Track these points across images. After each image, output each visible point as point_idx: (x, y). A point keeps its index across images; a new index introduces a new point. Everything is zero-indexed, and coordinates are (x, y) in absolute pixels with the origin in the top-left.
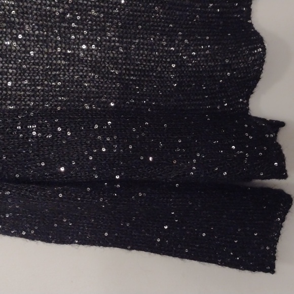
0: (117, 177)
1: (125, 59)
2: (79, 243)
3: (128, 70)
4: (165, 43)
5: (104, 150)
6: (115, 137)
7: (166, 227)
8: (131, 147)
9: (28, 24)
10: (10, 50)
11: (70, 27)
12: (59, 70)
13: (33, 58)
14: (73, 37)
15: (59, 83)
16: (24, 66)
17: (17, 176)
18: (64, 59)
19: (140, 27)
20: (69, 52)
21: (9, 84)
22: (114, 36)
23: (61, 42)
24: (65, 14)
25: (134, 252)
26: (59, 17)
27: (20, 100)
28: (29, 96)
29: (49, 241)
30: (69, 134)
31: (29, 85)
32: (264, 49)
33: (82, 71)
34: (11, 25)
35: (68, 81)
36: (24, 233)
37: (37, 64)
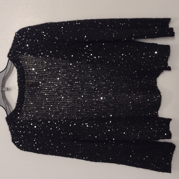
0: (114, 139)
1: (115, 101)
2: (102, 162)
3: (116, 104)
4: (127, 96)
5: (109, 130)
6: (112, 126)
7: (131, 156)
8: (118, 129)
9: (85, 92)
10: (79, 100)
11: (97, 92)
12: (94, 105)
13: (86, 102)
14: (98, 95)
15: (94, 110)
16: (84, 105)
17: (82, 139)
18: (96, 102)
19: (119, 91)
20: (97, 100)
21: (79, 111)
22: (111, 94)
23: (94, 97)
24: (95, 88)
25: (120, 165)
26: (94, 89)
27: (83, 116)
28: (85, 114)
29: (92, 161)
30: (98, 126)
31: (85, 111)
32: (161, 96)
33: (101, 105)
34: (79, 93)
35: (97, 109)
36: (84, 158)
37: (87, 104)
